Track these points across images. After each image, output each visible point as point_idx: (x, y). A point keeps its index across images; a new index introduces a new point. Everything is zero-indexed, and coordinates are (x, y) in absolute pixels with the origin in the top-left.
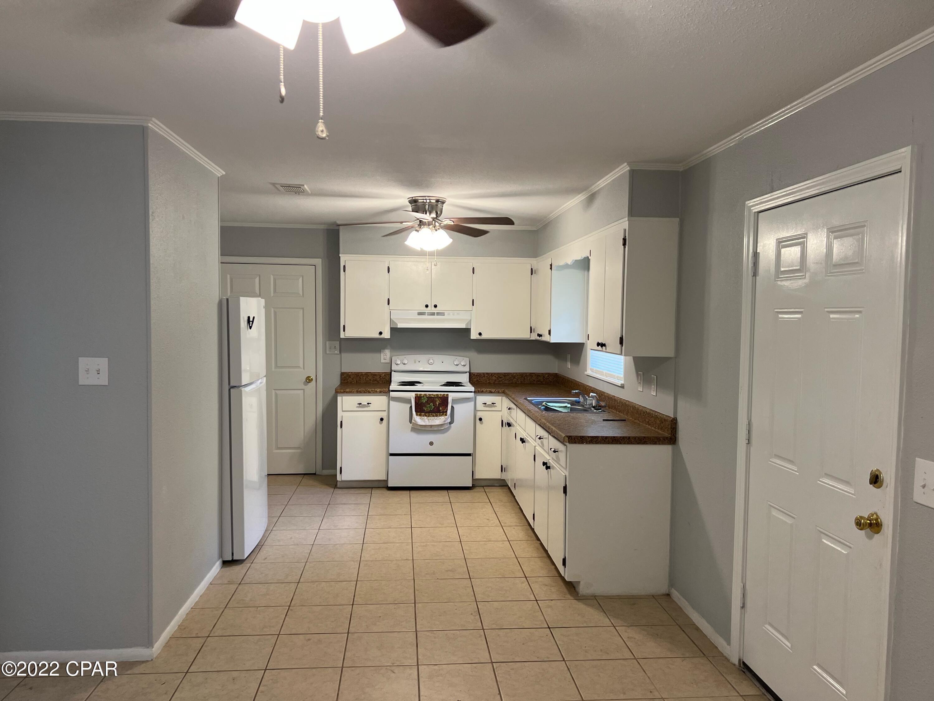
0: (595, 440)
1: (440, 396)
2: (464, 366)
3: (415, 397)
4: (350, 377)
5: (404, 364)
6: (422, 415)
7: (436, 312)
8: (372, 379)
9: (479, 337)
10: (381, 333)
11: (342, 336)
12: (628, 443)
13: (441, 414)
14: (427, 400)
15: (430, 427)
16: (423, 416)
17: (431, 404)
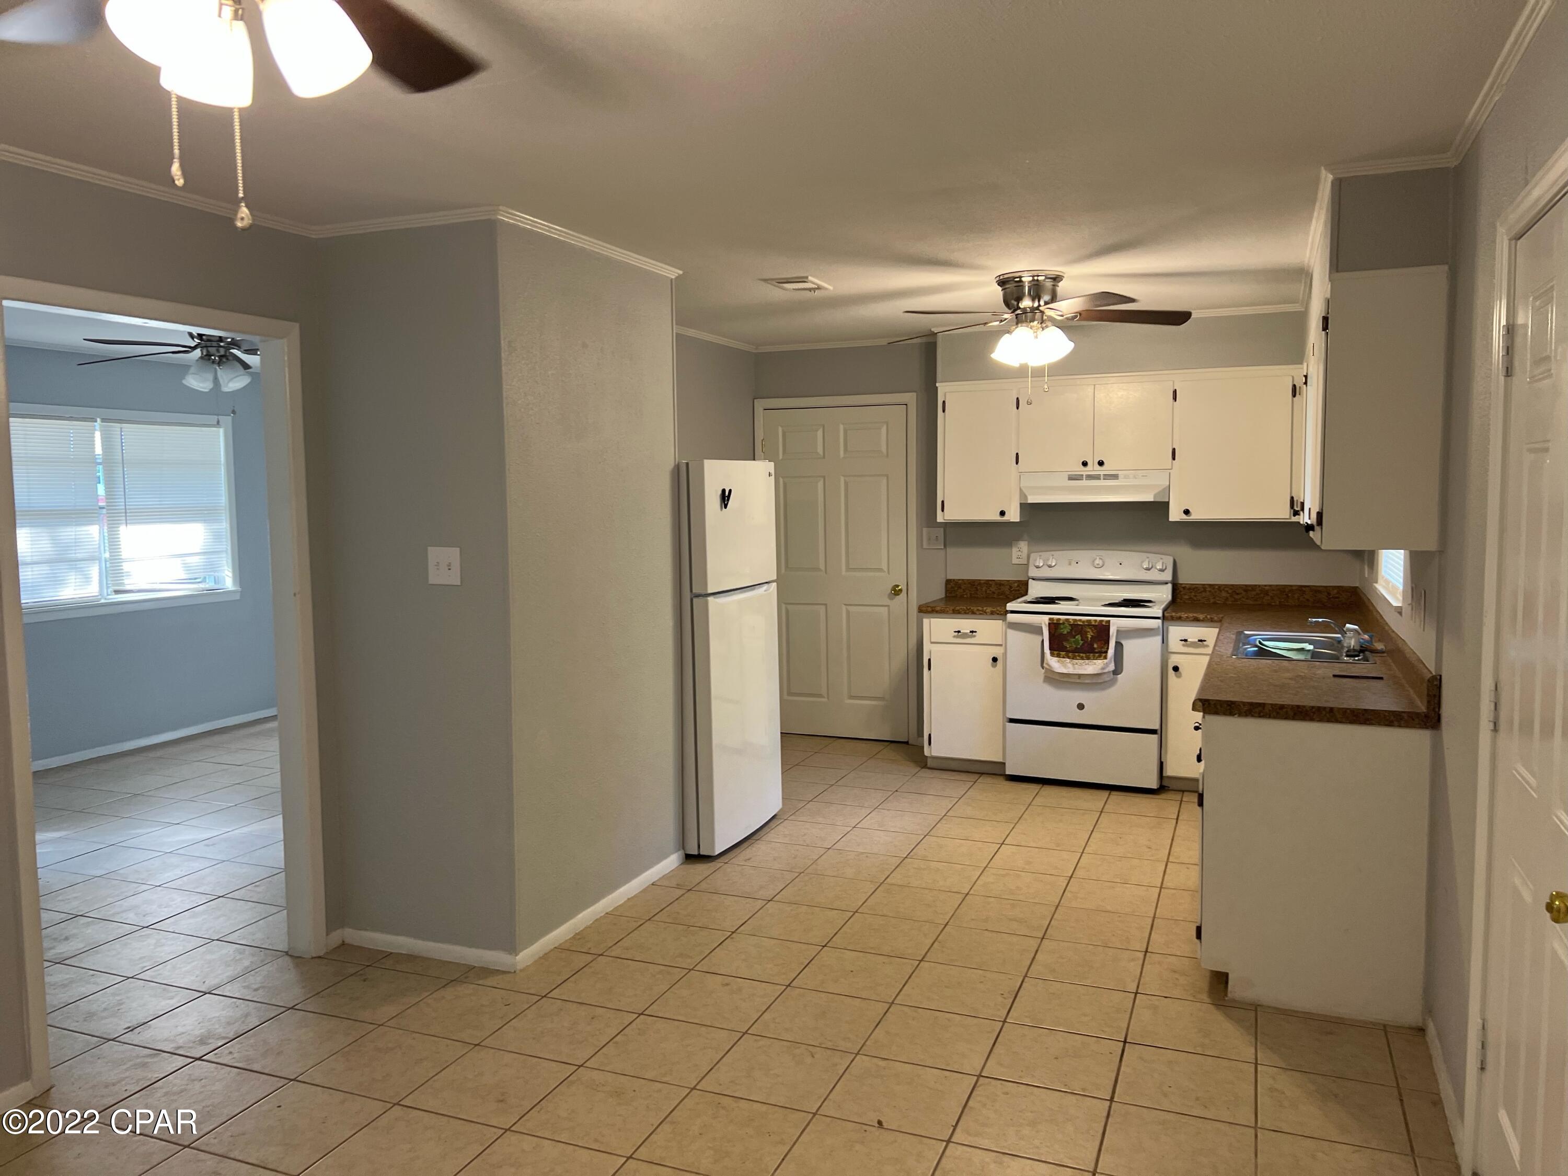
0: (1257, 710)
1: (1093, 623)
2: (1162, 570)
3: (1049, 624)
4: (960, 587)
5: (1050, 566)
6: (1061, 656)
7: (1102, 473)
8: (996, 592)
9: (1184, 517)
10: (1002, 513)
11: (940, 519)
12: (1329, 721)
13: (1097, 655)
14: (1071, 630)
15: (1077, 676)
16: (1064, 658)
17: (1078, 637)
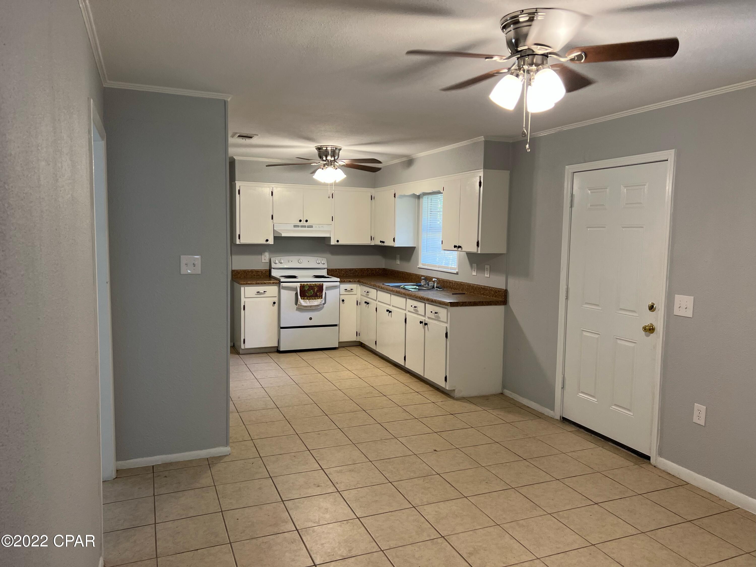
0: (464, 304)
1: (317, 285)
2: (324, 264)
3: (300, 286)
4: (239, 273)
5: (281, 263)
6: (305, 299)
7: (307, 225)
8: (256, 275)
9: (336, 243)
10: (267, 241)
11: (238, 242)
13: (318, 297)
14: (309, 288)
15: (310, 307)
16: (306, 299)
17: (312, 291)
